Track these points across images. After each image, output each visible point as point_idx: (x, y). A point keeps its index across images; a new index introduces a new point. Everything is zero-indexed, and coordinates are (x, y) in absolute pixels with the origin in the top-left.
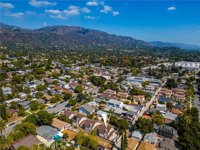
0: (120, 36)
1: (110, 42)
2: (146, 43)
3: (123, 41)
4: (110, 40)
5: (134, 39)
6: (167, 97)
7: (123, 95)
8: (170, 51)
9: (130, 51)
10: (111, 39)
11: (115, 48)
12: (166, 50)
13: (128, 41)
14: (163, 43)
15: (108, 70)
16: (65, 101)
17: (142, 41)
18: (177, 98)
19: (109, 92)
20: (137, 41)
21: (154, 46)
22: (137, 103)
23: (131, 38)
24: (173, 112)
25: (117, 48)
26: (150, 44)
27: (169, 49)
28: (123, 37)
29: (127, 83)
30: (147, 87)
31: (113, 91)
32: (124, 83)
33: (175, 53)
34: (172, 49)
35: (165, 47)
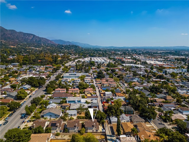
0: (21, 32)
1: (9, 38)
2: (50, 41)
3: (25, 38)
4: (9, 36)
5: (37, 37)
6: (105, 86)
7: (74, 91)
8: (73, 49)
9: (38, 49)
10: (10, 34)
11: (19, 45)
12: (69, 47)
13: (31, 38)
14: (64, 41)
15: (34, 69)
16: (14, 113)
17: (46, 39)
18: (112, 85)
19: (59, 91)
20: (41, 39)
21: (58, 44)
22: (90, 95)
23: (34, 36)
24: (118, 96)
25: (21, 45)
26: (53, 42)
27: (72, 47)
28: (25, 34)
29: (67, 80)
30: (87, 81)
31: (64, 89)
32: (64, 81)
33: (78, 50)
34: (75, 47)
35: (68, 45)
